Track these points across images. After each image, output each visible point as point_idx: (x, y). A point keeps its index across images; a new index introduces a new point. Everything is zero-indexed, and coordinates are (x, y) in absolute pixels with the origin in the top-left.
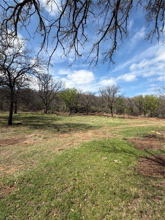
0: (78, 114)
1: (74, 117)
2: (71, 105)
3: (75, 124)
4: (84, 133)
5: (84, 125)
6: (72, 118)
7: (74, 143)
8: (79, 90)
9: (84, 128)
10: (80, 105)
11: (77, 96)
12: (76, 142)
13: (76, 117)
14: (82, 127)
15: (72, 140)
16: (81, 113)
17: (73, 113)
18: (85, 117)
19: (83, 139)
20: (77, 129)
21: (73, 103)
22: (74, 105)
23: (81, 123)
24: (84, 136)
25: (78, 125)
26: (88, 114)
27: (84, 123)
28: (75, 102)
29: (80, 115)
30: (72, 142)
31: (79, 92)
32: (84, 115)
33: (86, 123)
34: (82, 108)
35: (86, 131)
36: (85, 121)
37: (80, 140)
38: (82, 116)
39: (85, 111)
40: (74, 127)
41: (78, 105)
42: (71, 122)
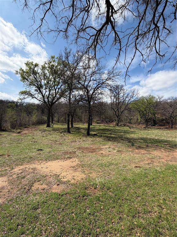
0: (158, 127)
1: (151, 130)
2: (147, 116)
3: (153, 139)
4: (169, 152)
5: (166, 141)
6: (149, 132)
7: (154, 162)
8: (157, 97)
9: (168, 146)
10: (159, 116)
11: (155, 105)
12: (157, 162)
13: (154, 131)
14: (165, 145)
15: (151, 158)
16: (161, 125)
17: (150, 125)
18: (169, 132)
19: (167, 160)
20: (157, 146)
21: (149, 113)
22: (150, 116)
23: (162, 138)
24: (168, 156)
25: (157, 141)
26: (172, 128)
27: (167, 139)
28: (152, 112)
29: (160, 128)
30: (151, 161)
32: (167, 128)
33: (171, 139)
34: (163, 120)
35: (170, 149)
36: (169, 137)
37: (163, 160)
38: (164, 129)
39: (168, 123)
40: (152, 143)
41: (156, 115)
42: (148, 137)
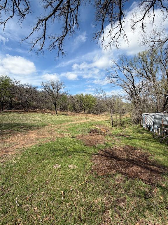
0: (14, 111)
1: (6, 114)
2: (2, 99)
3: (8, 124)
4: (24, 135)
5: (22, 124)
6: (5, 116)
8: (14, 81)
9: (23, 129)
10: (16, 100)
11: (12, 88)
13: (10, 115)
14: (21, 128)
16: (18, 109)
17: (6, 109)
18: (24, 115)
19: (23, 144)
20: (12, 131)
21: (5, 96)
22: (6, 99)
23: (19, 122)
24: (24, 140)
25: (13, 125)
26: (27, 111)
27: (23, 122)
28: (8, 95)
29: (17, 112)
31: (15, 83)
32: (23, 111)
33: (26, 122)
34: (19, 104)
35: (26, 132)
36: (24, 120)
37: (19, 146)
38: (20, 113)
39: (24, 107)
40: (7, 128)
41: (13, 99)
42: (3, 122)
